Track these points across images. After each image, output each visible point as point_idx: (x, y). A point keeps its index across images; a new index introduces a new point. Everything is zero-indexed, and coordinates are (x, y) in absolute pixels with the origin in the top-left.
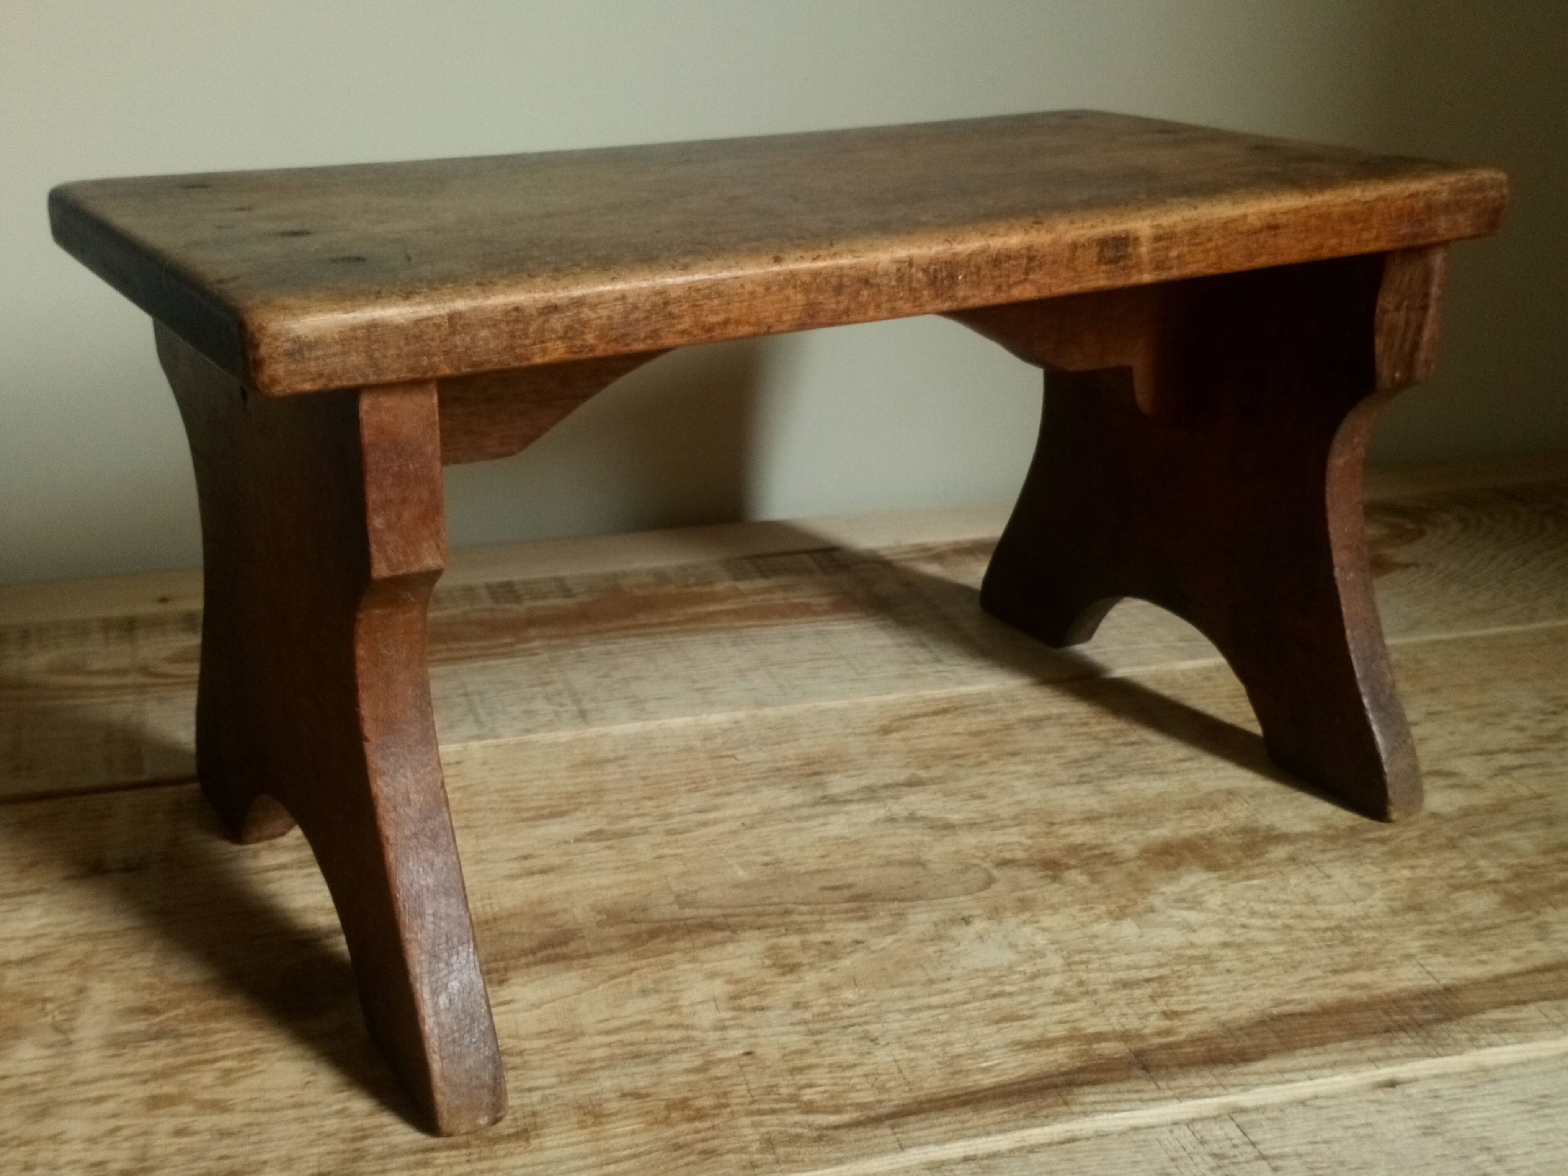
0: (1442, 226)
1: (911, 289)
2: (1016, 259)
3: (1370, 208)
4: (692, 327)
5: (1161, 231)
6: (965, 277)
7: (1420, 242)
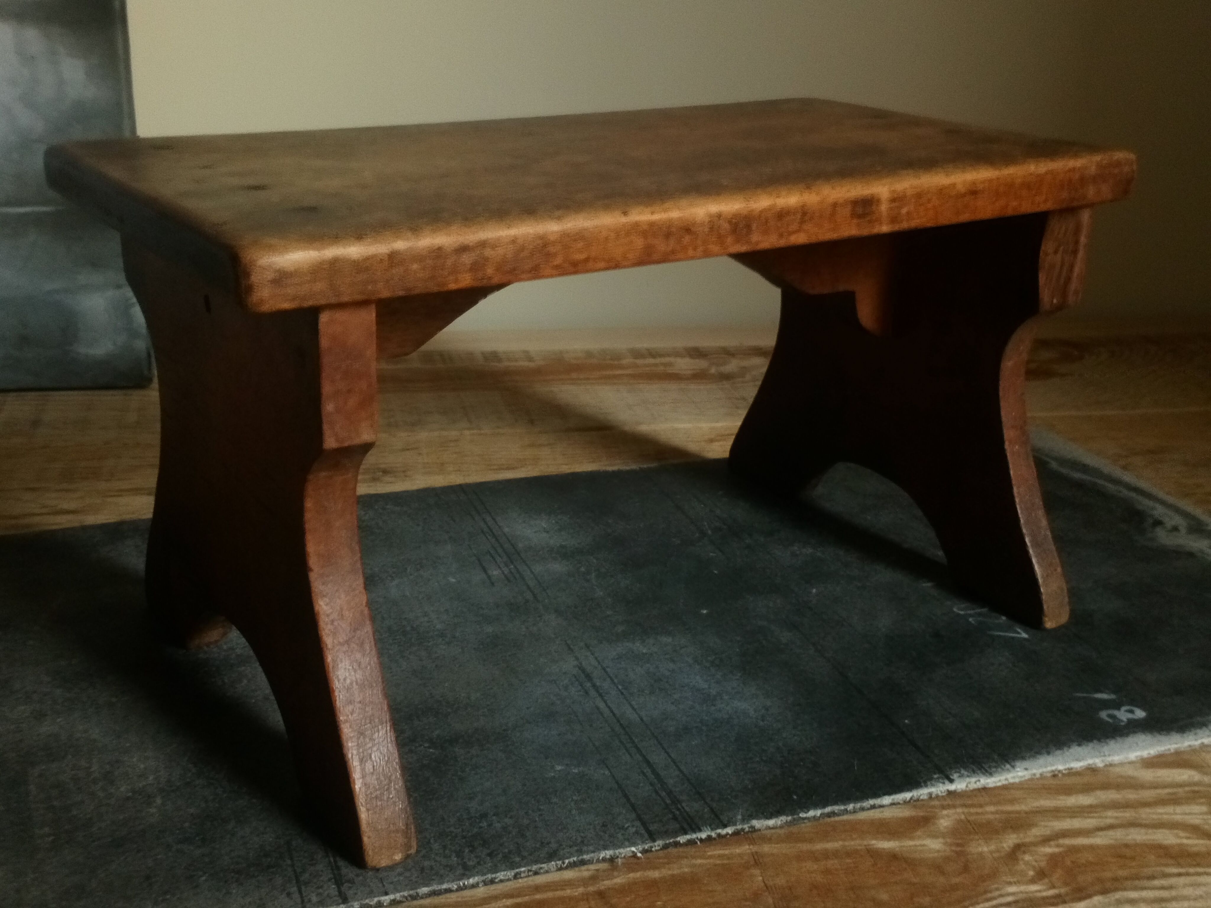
0: (1091, 192)
3: (1040, 179)
5: (895, 195)
7: (1075, 204)
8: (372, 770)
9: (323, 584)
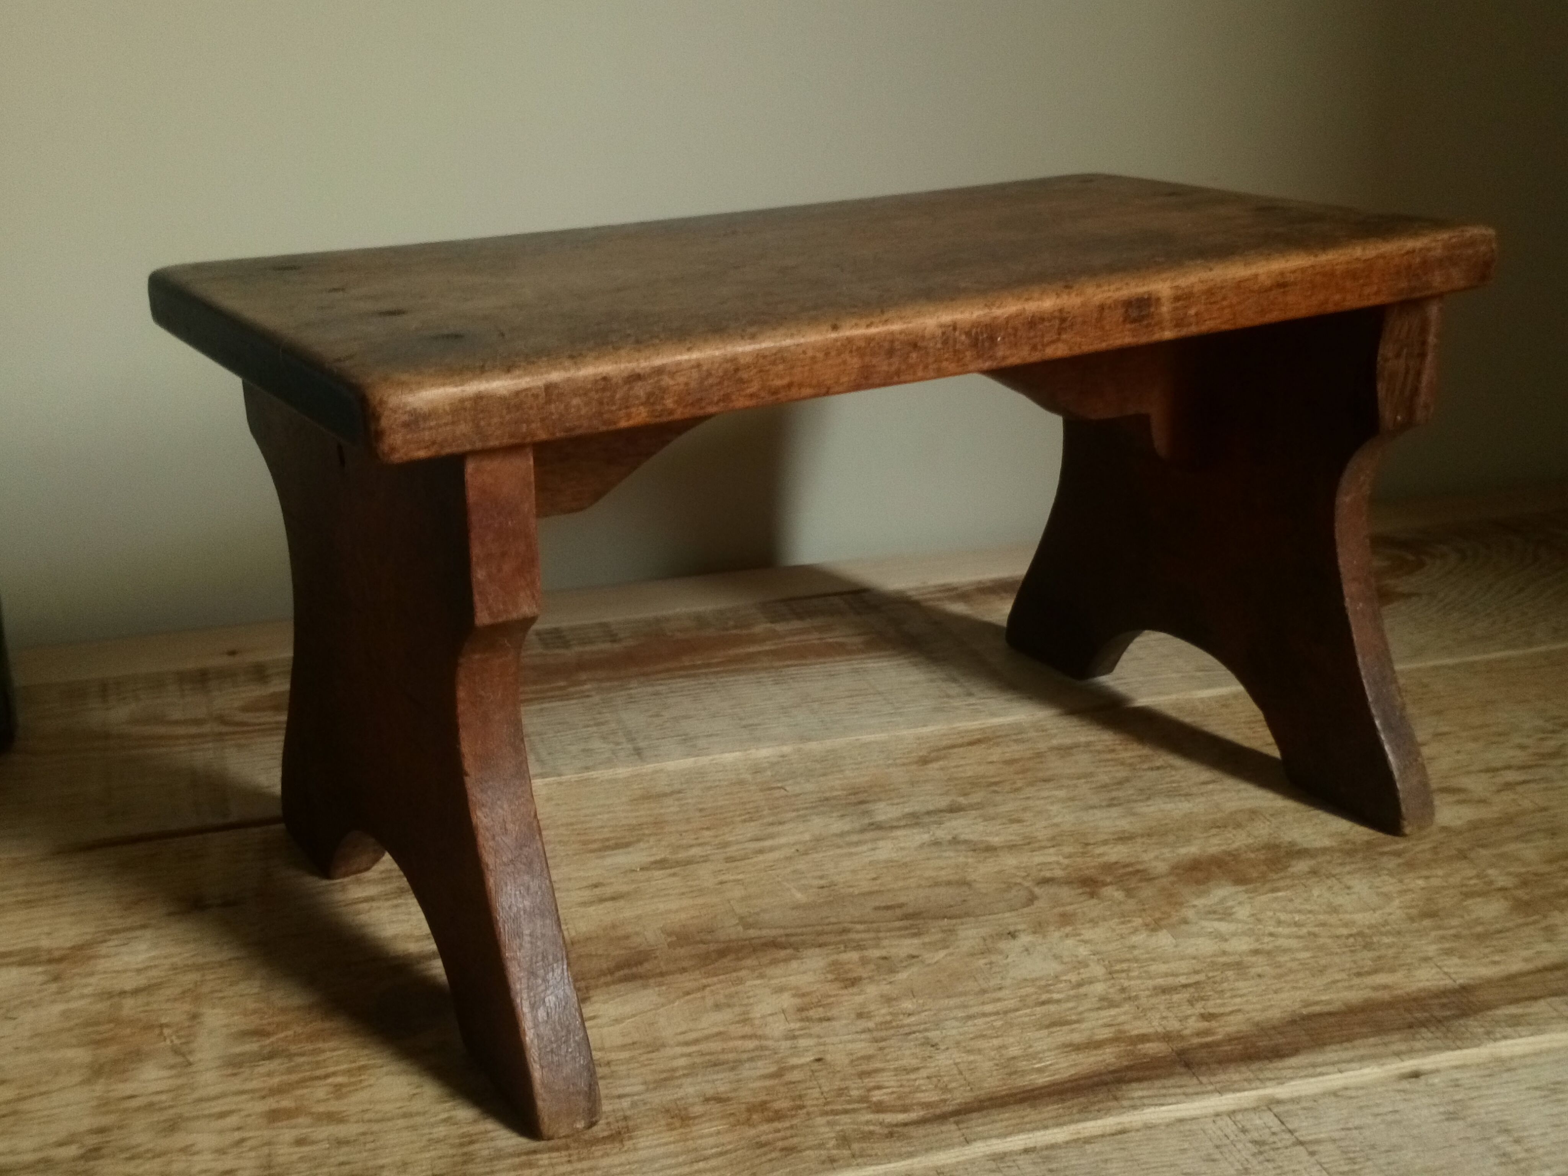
0: (1437, 280)
1: (955, 351)
2: (1050, 320)
3: (1369, 265)
4: (759, 390)
5: (1180, 292)
6: (1004, 338)
7: (1417, 295)
8: (545, 1018)
9: (482, 791)
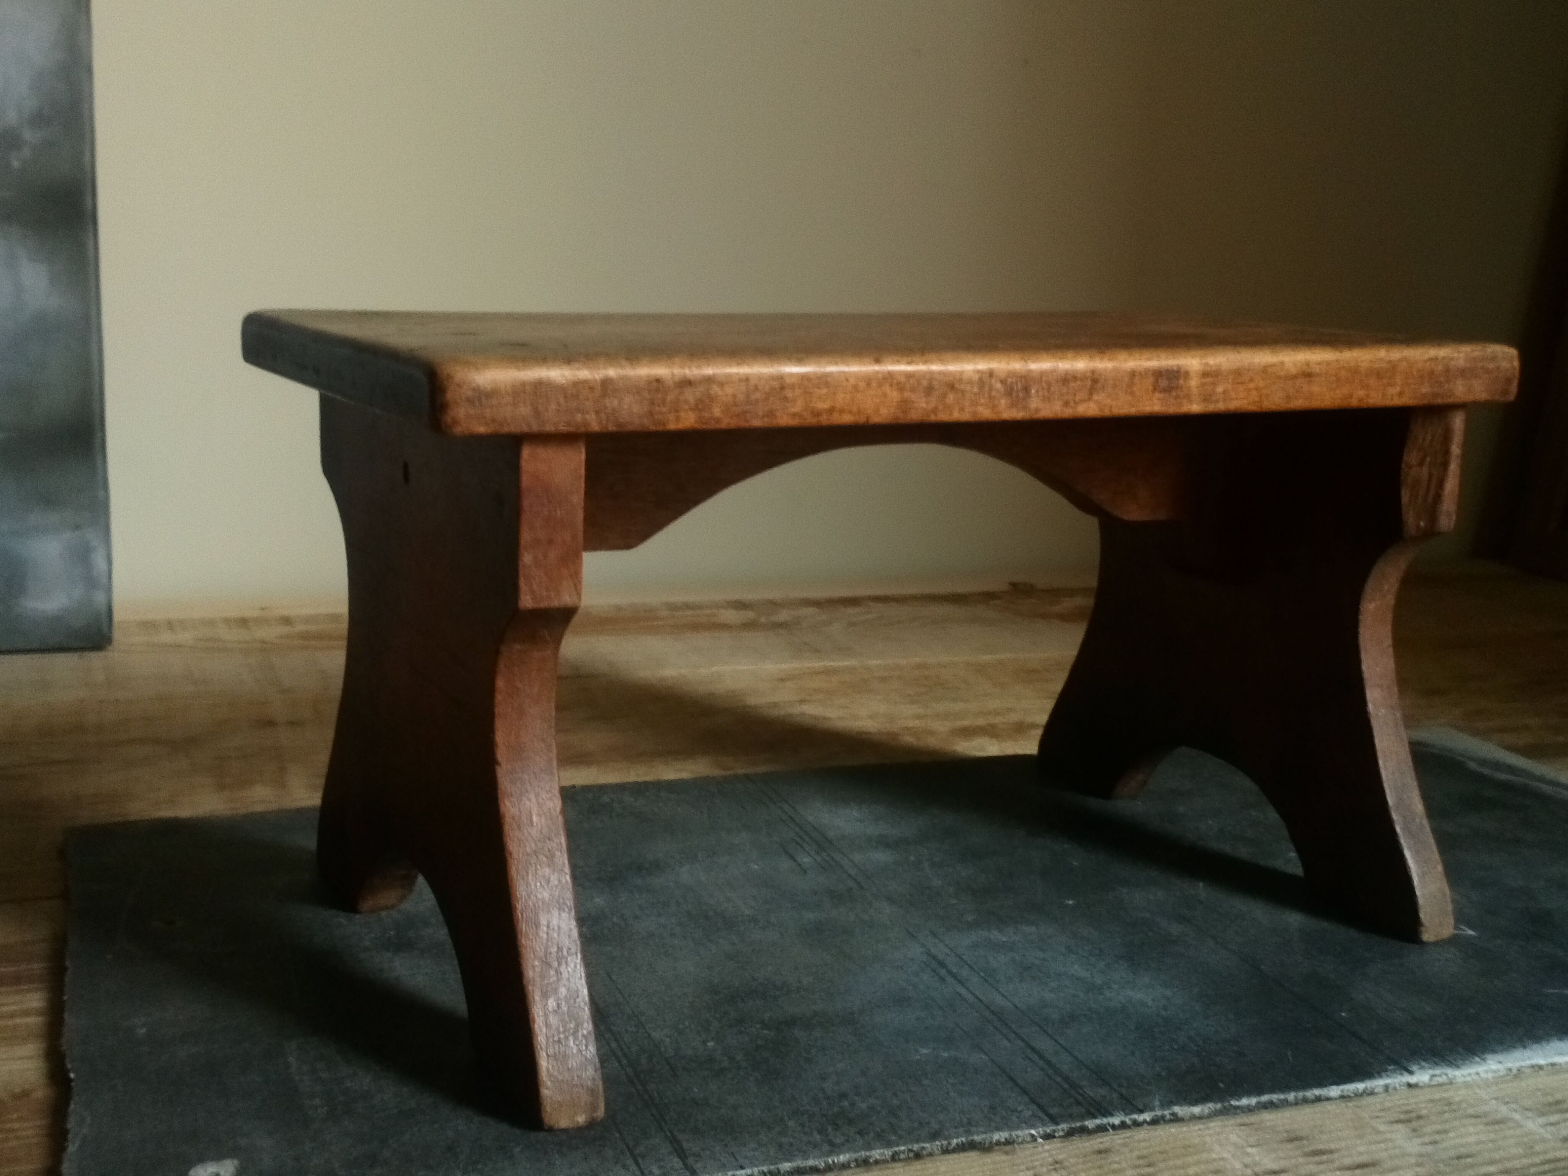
0: (1459, 389)
1: (990, 397)
2: (1082, 380)
3: (1393, 367)
4: (802, 410)
5: (1208, 369)
6: (1037, 391)
7: (1442, 402)
